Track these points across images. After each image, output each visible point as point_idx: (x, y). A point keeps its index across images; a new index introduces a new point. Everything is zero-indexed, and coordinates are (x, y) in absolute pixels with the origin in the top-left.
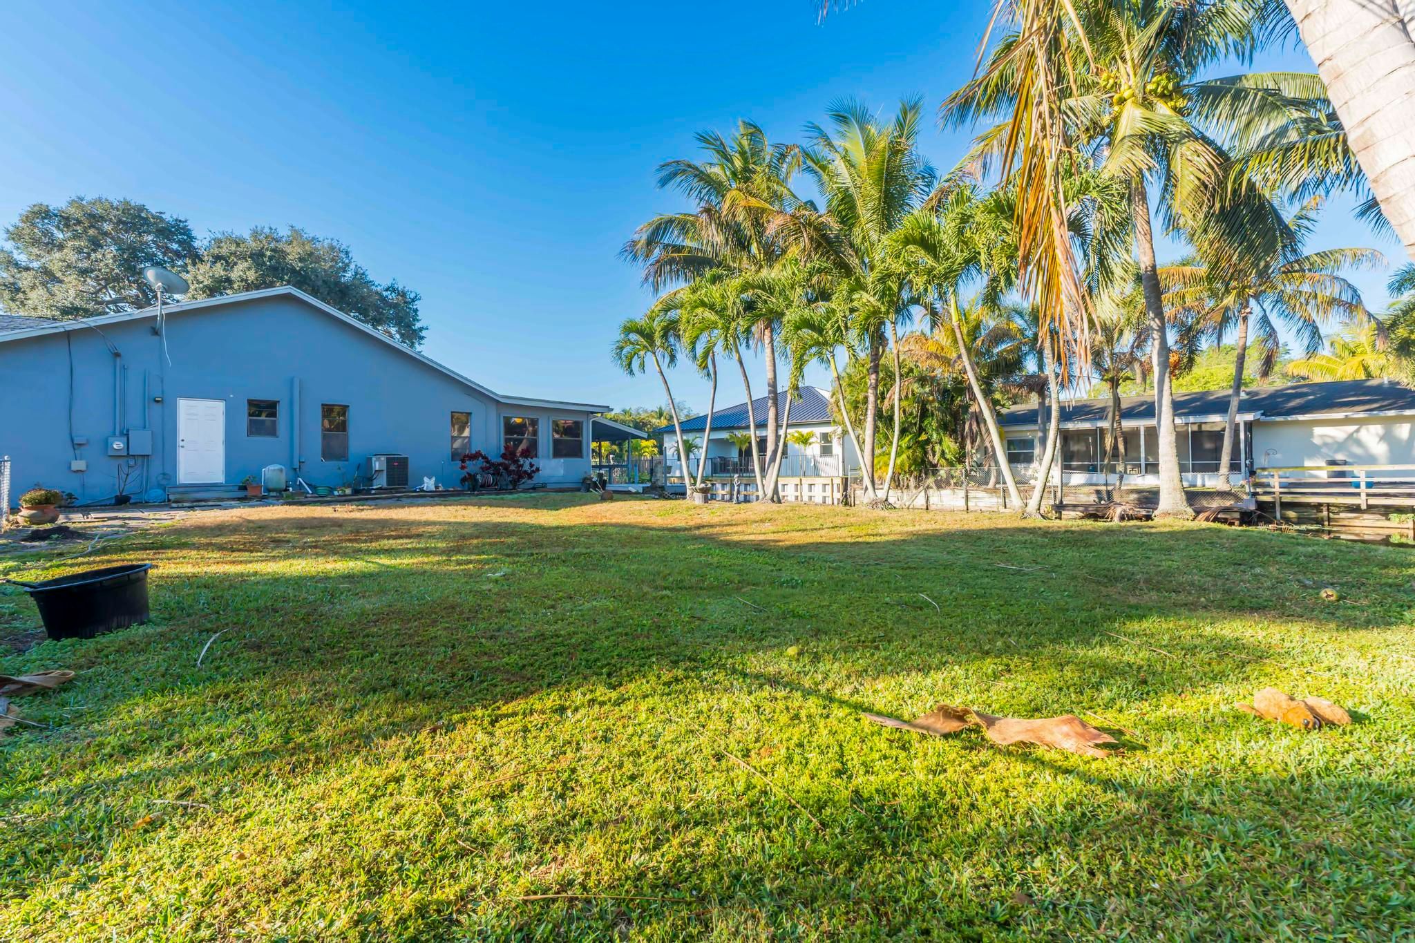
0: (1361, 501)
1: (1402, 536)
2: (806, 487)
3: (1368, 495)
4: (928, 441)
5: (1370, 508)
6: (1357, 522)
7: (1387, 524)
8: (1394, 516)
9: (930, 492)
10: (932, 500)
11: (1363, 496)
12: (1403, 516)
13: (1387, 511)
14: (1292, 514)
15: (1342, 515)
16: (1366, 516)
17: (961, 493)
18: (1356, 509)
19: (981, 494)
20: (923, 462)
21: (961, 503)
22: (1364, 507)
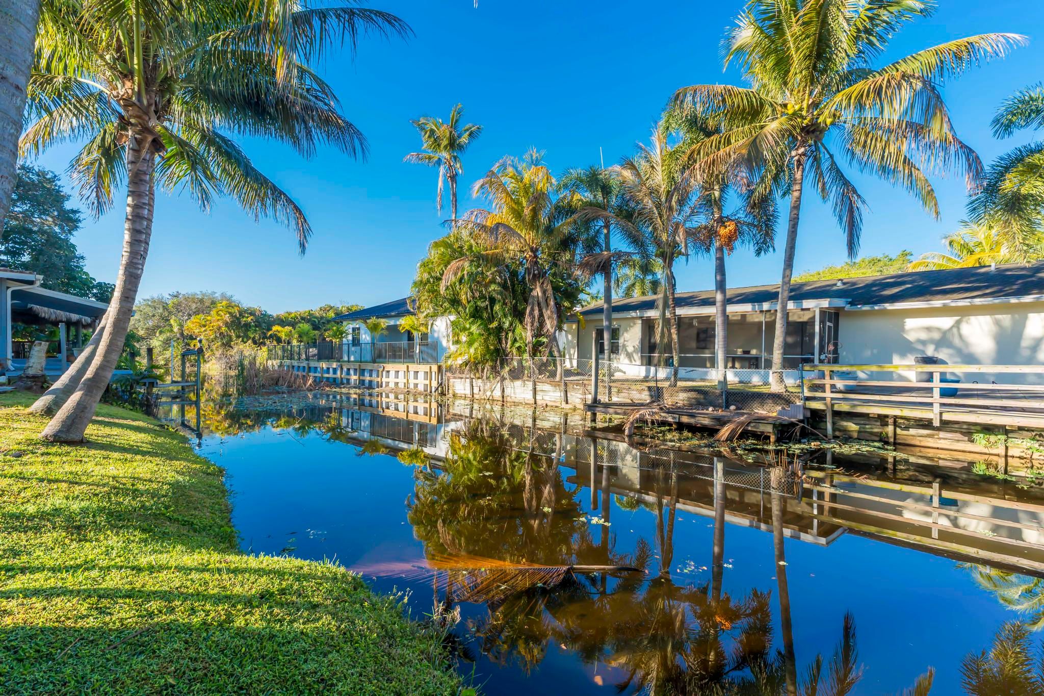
0: (933, 414)
1: (989, 465)
2: (412, 374)
3: (942, 405)
4: (500, 329)
5: (946, 425)
6: (930, 442)
7: (969, 447)
8: (979, 437)
9: (507, 383)
10: (508, 391)
11: (937, 408)
12: (993, 438)
13: (968, 431)
14: (852, 426)
15: (912, 431)
16: (942, 434)
17: (530, 385)
18: (926, 424)
19: (547, 387)
20: (497, 351)
21: (529, 396)
22: (936, 423)
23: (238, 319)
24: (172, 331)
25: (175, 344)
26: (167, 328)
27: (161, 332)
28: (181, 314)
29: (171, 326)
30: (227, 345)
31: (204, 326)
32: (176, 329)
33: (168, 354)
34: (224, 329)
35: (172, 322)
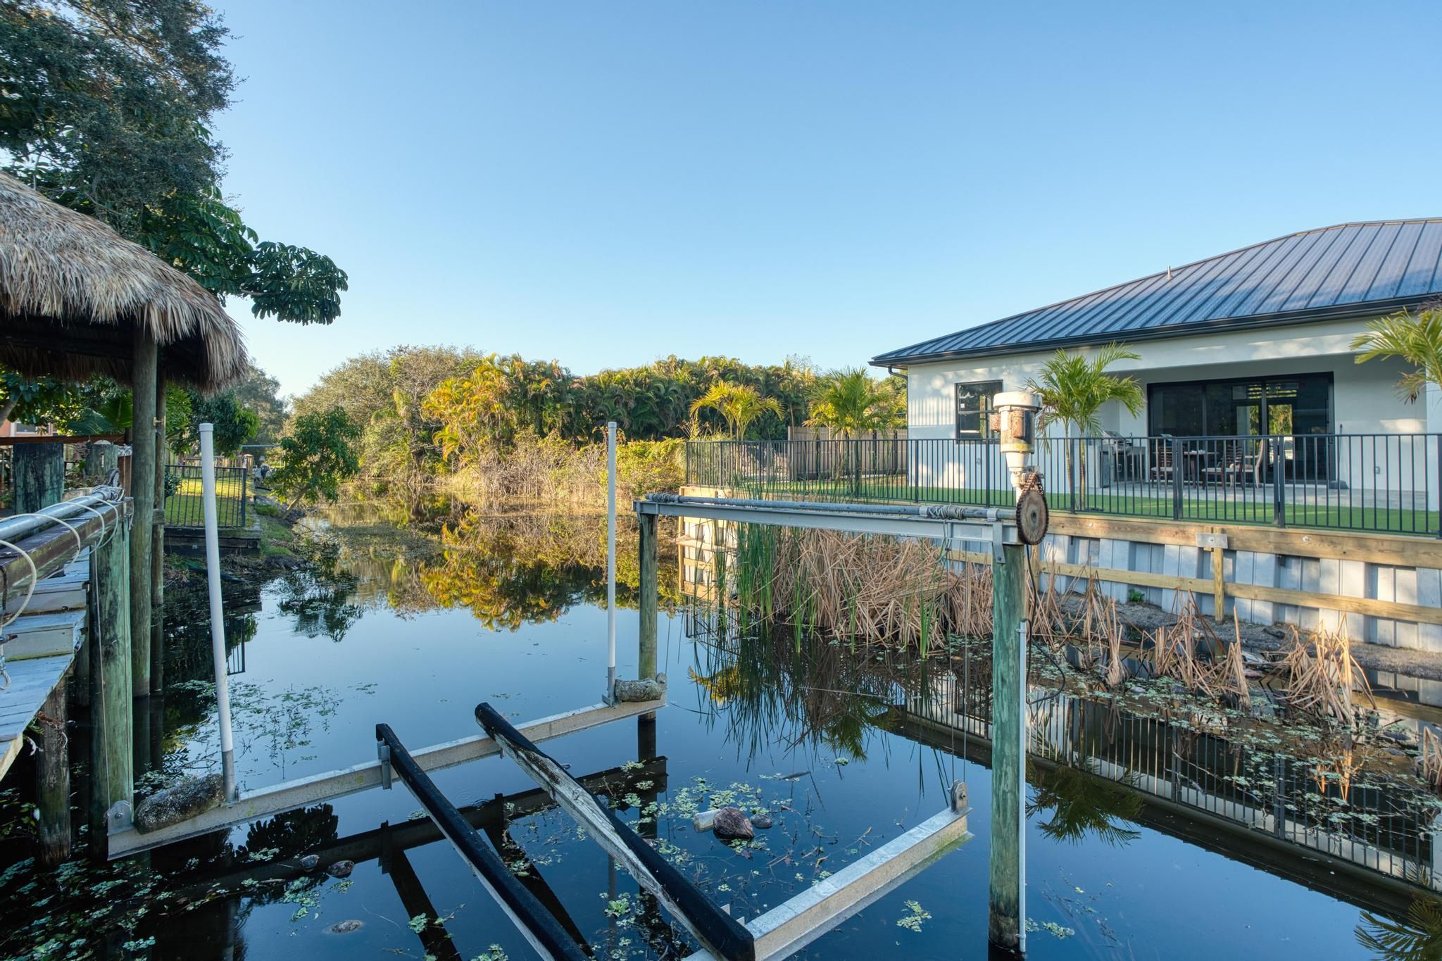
23: (521, 385)
24: (396, 414)
25: (400, 439)
26: (387, 409)
27: (379, 417)
28: (409, 382)
29: (393, 405)
30: (506, 441)
31: (459, 402)
32: (402, 411)
33: (387, 457)
34: (497, 407)
35: (396, 396)
